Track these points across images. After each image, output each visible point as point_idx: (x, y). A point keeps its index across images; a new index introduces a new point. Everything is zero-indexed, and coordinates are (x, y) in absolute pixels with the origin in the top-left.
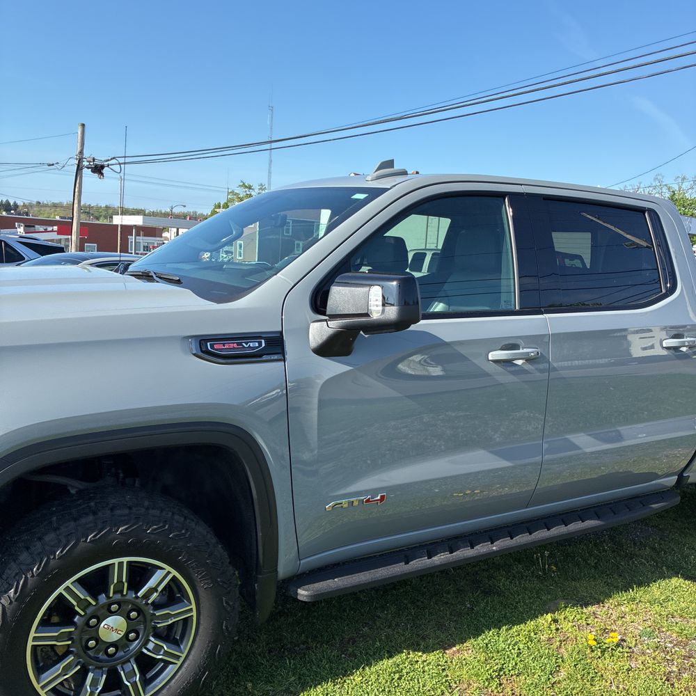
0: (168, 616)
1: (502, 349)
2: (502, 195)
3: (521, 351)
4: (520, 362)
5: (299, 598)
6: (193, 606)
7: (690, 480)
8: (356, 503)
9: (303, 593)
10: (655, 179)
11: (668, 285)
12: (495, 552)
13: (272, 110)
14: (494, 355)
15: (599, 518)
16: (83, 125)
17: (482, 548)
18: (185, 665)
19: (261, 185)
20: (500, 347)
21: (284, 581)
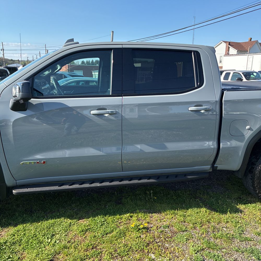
2: (111, 49)
3: (107, 111)
4: (107, 115)
7: (218, 168)
11: (199, 84)
14: (93, 112)
16: (113, 32)
20: (97, 109)
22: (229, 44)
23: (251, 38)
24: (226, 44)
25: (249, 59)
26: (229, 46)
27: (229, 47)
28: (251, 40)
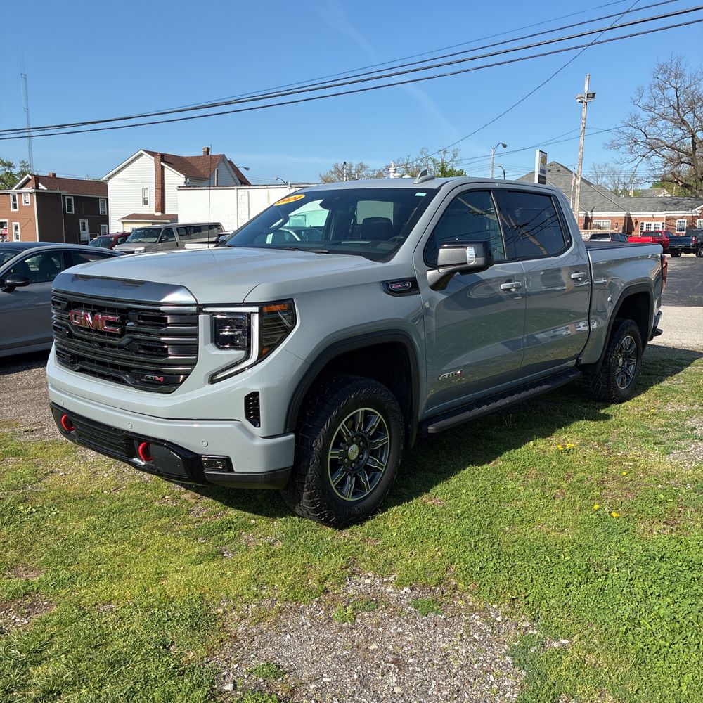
0: (379, 442)
1: (506, 283)
2: (489, 190)
3: (513, 283)
4: (513, 290)
5: (429, 432)
6: (388, 437)
8: (451, 375)
9: (431, 429)
10: (422, 152)
12: (507, 404)
13: (25, 78)
14: (502, 286)
15: (548, 384)
17: (500, 403)
18: (386, 471)
19: (23, 162)
20: (505, 281)
21: (420, 423)
22: (162, 160)
23: (208, 149)
24: (153, 158)
25: (239, 197)
26: (162, 164)
27: (163, 168)
28: (208, 152)
